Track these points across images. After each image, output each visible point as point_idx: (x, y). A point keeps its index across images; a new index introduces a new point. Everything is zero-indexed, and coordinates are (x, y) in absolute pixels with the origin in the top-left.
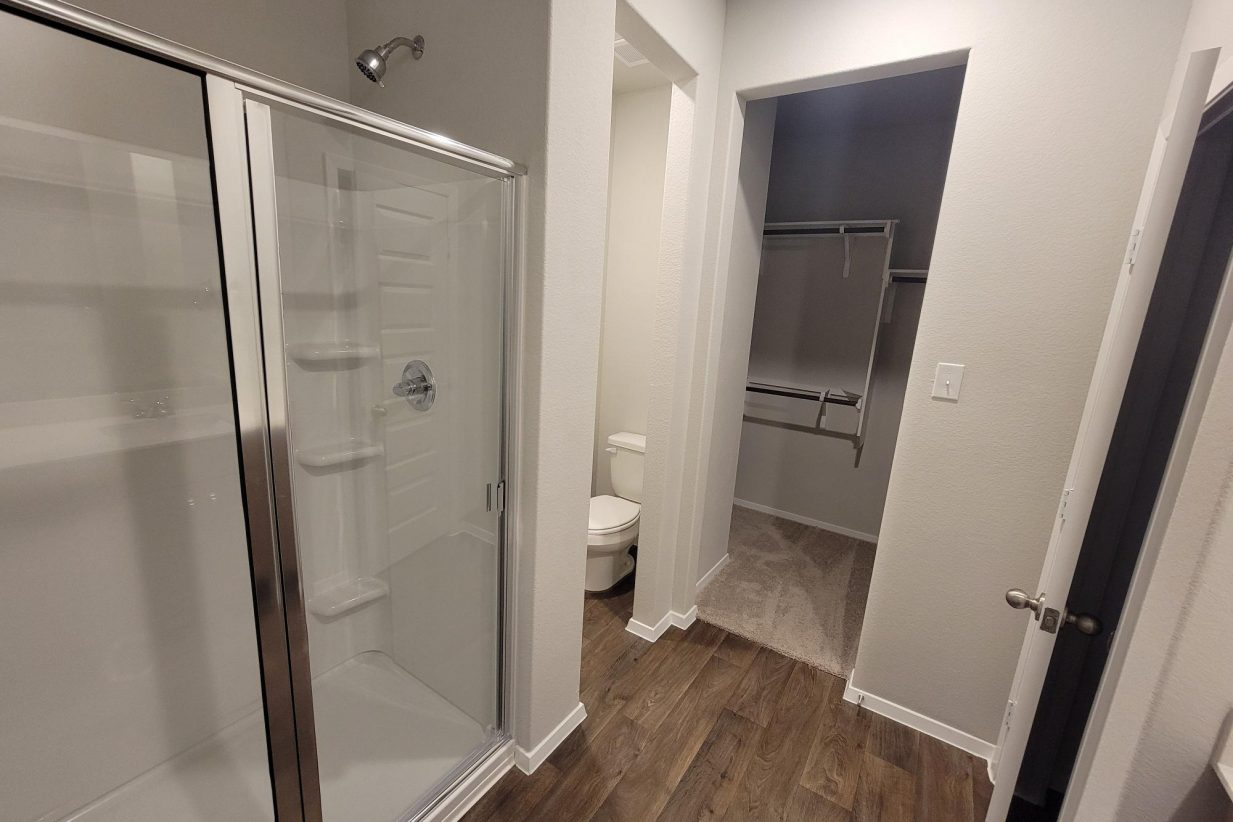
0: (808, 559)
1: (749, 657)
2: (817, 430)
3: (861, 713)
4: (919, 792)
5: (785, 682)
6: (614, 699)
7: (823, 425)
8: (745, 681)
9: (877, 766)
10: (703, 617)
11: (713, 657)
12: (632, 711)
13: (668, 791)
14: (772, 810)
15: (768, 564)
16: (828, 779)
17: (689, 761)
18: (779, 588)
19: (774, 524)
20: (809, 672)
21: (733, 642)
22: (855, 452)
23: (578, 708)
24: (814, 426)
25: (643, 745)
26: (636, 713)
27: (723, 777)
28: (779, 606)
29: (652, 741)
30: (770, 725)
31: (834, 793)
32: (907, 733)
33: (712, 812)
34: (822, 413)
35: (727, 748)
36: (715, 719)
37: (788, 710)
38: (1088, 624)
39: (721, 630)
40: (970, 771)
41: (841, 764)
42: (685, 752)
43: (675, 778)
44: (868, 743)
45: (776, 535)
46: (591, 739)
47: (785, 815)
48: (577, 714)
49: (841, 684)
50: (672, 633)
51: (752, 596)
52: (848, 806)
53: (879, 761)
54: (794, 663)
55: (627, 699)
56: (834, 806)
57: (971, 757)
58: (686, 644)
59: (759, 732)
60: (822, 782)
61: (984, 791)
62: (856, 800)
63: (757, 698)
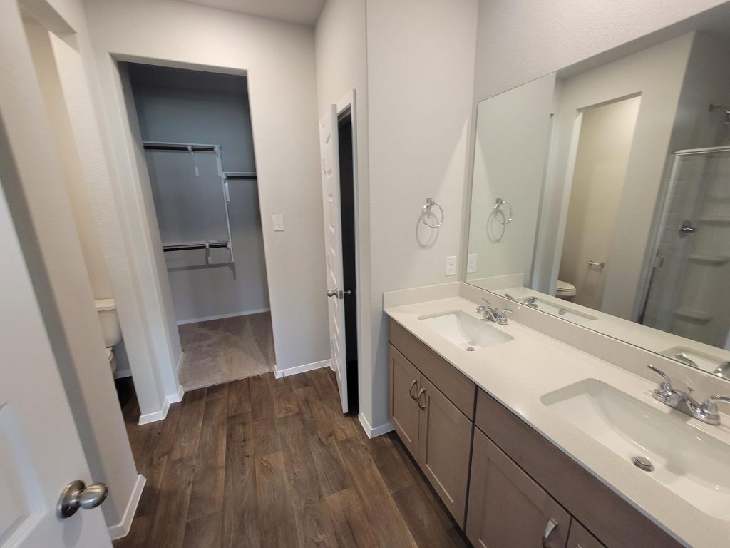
0: (228, 334)
1: (226, 391)
2: (208, 266)
3: (286, 379)
4: (316, 390)
5: (249, 388)
6: (159, 458)
7: (210, 262)
8: (230, 400)
9: (300, 392)
10: (188, 389)
11: (207, 403)
12: (176, 455)
13: (222, 467)
14: (272, 435)
15: (209, 346)
16: (287, 409)
17: (224, 449)
18: (222, 353)
19: (199, 327)
20: (257, 379)
21: (212, 390)
22: (232, 271)
23: (138, 480)
24: (205, 264)
25: (194, 463)
26: (179, 454)
27: (244, 441)
28: (227, 361)
29: (198, 457)
30: (252, 408)
31: (291, 411)
32: (304, 374)
33: (248, 456)
34: (207, 255)
35: (239, 430)
36: (226, 425)
37: (257, 398)
38: (349, 292)
39: (202, 389)
40: (326, 372)
41: (288, 400)
42: (219, 448)
43: (222, 459)
44: (293, 387)
45: (204, 331)
46: (159, 486)
47: (278, 432)
48: (140, 482)
49: (272, 374)
50: (173, 408)
51: (211, 364)
52: (297, 411)
53: (300, 390)
54: (248, 379)
55: (169, 453)
56: (292, 415)
57: (325, 368)
58: (186, 407)
59: (250, 415)
60: (284, 411)
61: (333, 376)
62: (299, 408)
63: (240, 403)
